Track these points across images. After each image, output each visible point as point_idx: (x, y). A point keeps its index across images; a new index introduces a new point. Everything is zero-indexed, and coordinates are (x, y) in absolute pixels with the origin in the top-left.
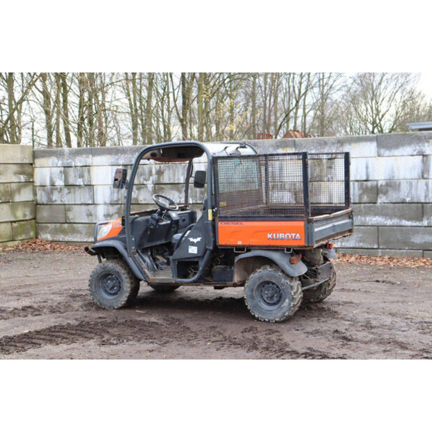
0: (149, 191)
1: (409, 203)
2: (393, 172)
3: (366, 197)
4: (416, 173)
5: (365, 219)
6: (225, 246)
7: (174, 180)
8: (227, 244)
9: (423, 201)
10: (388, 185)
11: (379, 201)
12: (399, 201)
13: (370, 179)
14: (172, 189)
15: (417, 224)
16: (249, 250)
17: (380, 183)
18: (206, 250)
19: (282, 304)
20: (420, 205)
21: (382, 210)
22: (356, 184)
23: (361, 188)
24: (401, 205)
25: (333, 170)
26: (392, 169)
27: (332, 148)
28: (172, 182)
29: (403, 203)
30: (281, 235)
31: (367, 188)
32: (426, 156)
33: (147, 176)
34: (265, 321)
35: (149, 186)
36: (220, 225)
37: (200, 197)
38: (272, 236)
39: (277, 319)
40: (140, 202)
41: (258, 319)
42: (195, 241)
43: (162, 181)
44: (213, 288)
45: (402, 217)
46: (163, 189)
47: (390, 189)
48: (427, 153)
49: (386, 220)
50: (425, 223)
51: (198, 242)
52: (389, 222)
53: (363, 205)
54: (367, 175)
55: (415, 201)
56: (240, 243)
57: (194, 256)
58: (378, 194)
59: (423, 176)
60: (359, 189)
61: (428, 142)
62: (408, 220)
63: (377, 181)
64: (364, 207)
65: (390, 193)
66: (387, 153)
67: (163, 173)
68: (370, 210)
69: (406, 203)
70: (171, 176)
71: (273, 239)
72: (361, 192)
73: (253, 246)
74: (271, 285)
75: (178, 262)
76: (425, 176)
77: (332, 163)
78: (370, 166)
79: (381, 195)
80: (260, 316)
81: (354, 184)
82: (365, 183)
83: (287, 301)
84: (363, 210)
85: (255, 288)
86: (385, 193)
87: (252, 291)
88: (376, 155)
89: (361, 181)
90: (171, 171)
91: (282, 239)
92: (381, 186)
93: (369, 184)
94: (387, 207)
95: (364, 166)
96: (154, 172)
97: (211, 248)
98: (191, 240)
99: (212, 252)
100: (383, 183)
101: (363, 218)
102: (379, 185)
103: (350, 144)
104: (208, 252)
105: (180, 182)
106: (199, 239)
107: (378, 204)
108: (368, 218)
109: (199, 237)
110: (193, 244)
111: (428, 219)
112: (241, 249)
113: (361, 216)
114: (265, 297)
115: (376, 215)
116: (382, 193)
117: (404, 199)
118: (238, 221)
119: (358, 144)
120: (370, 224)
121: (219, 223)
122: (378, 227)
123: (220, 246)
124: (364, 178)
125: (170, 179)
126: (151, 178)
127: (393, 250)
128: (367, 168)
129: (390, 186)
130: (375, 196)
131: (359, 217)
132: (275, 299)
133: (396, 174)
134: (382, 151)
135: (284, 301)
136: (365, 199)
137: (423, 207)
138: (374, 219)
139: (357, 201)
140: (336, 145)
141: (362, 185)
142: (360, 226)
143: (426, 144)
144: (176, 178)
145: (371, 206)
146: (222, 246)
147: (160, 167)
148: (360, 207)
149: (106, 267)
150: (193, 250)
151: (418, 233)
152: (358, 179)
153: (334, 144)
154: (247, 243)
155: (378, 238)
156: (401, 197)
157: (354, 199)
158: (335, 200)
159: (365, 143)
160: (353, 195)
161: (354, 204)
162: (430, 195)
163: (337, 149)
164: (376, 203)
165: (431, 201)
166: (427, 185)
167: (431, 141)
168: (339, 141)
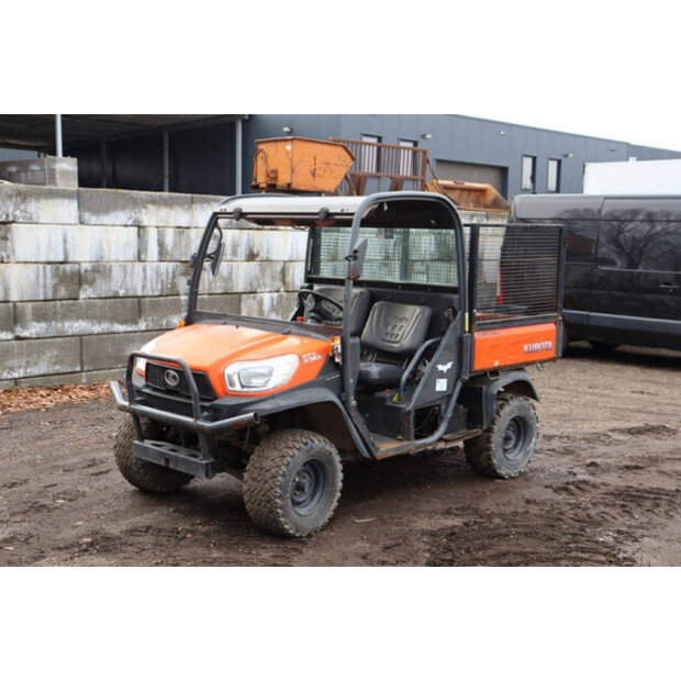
1: (122, 297)
2: (102, 250)
3: (63, 290)
4: (131, 253)
5: (63, 327)
8: (482, 367)
9: (140, 294)
10: (95, 270)
11: (82, 295)
12: (110, 294)
13: (71, 259)
15: (133, 328)
17: (84, 266)
20: (136, 300)
21: (87, 309)
22: (48, 267)
23: (56, 274)
24: (112, 300)
25: (9, 243)
26: (101, 245)
27: (8, 203)
29: (114, 298)
31: (65, 274)
32: (144, 227)
36: (478, 337)
38: (529, 347)
42: (445, 368)
45: (114, 319)
47: (97, 276)
48: (145, 223)
49: (93, 325)
50: (142, 326)
51: (448, 370)
52: (97, 329)
53: (58, 302)
54: (66, 254)
55: (131, 294)
56: (496, 364)
58: (80, 284)
59: (139, 258)
60: (53, 277)
61: (145, 207)
62: (122, 323)
63: (78, 263)
64: (62, 305)
65: (98, 282)
66: (94, 220)
68: (70, 310)
69: (118, 297)
71: (529, 352)
72: (56, 281)
76: (143, 257)
77: (9, 230)
78: (69, 240)
79: (85, 286)
81: (44, 268)
82: (62, 266)
84: (59, 311)
86: (91, 283)
88: (77, 221)
89: (55, 263)
91: (536, 351)
92: (86, 271)
93: (68, 267)
94: (94, 304)
95: (61, 238)
98: (440, 367)
100: (89, 267)
101: (60, 325)
102: (83, 271)
103: (38, 200)
104: (459, 385)
106: (449, 365)
107: (81, 301)
108: (67, 324)
109: (450, 361)
110: (441, 375)
111: (145, 320)
113: (56, 320)
115: (78, 317)
116: (87, 283)
117: (117, 292)
119: (50, 201)
120: (70, 333)
121: (476, 335)
122: (80, 336)
124: (61, 259)
127: (101, 372)
128: (65, 241)
129: (98, 272)
130: (76, 287)
133: (106, 253)
134: (87, 216)
135: (531, 442)
136: (63, 292)
137: (139, 302)
138: (76, 325)
139: (50, 296)
140: (14, 200)
141: (57, 269)
142: (55, 337)
143: (143, 211)
145: (73, 305)
146: (477, 371)
148: (54, 306)
150: (442, 385)
151: (134, 341)
152: (52, 259)
153: (10, 196)
154: (503, 363)
155: (81, 354)
156: (113, 288)
157: (45, 294)
158: (14, 297)
159: (60, 201)
160: (44, 287)
161: (45, 301)
162: (149, 286)
163: (16, 207)
164: (77, 299)
165: (150, 294)
166: (144, 270)
167: (150, 206)
168: (19, 193)
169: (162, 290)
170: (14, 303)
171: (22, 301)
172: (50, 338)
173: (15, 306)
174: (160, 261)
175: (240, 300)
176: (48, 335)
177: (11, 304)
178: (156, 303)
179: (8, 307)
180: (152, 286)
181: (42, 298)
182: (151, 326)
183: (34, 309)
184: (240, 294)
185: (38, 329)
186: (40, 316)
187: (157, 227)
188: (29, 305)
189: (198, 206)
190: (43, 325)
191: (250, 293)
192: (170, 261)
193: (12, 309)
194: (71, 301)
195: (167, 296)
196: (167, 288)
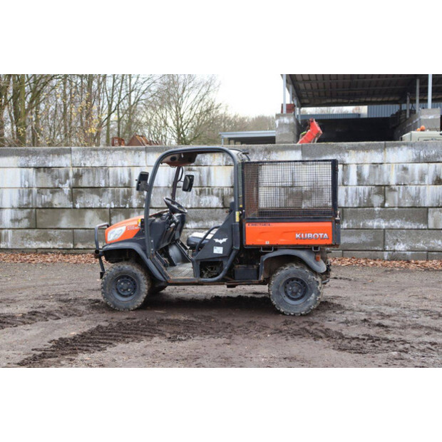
0: (65, 195)
3: (291, 202)
6: (253, 246)
7: (94, 183)
8: (255, 244)
9: (343, 206)
10: (311, 191)
11: (303, 206)
12: (322, 205)
13: (296, 184)
14: (92, 193)
16: (276, 250)
17: (305, 188)
18: (232, 250)
19: (308, 298)
20: (340, 209)
22: (283, 189)
23: (286, 193)
27: (260, 155)
28: (91, 185)
29: (325, 207)
30: (310, 235)
31: (292, 193)
32: (346, 165)
33: (63, 180)
34: (290, 314)
35: (65, 189)
36: (248, 226)
37: (123, 201)
38: (301, 236)
39: (303, 313)
40: (55, 206)
41: (283, 313)
42: (221, 241)
43: (80, 185)
44: (226, 286)
46: (81, 192)
47: (313, 194)
48: (347, 162)
50: (345, 225)
51: (223, 243)
54: (293, 182)
56: (267, 243)
57: (219, 256)
58: (302, 199)
59: (343, 183)
60: (285, 195)
61: (348, 152)
63: (301, 187)
65: (314, 198)
67: (81, 176)
70: (91, 179)
71: (301, 239)
72: (287, 197)
73: (280, 246)
74: (295, 281)
75: (201, 262)
76: (345, 183)
80: (286, 310)
81: (280, 190)
82: (290, 189)
83: (313, 295)
85: (281, 285)
86: (310, 198)
87: (278, 287)
89: (287, 187)
90: (91, 174)
91: (310, 239)
92: (306, 191)
93: (294, 189)
96: (71, 175)
97: (238, 248)
98: (217, 240)
99: (239, 252)
100: (308, 189)
102: (304, 191)
103: (277, 152)
104: (234, 252)
105: (101, 186)
106: (225, 240)
109: (225, 238)
110: (218, 245)
111: (347, 222)
112: (268, 248)
114: (289, 292)
116: (306, 199)
117: (327, 204)
118: (266, 222)
119: (284, 152)
121: (247, 225)
123: (246, 246)
124: (290, 184)
125: (89, 183)
126: (68, 181)
129: (314, 192)
130: (300, 201)
132: (299, 295)
135: (310, 296)
137: (343, 210)
139: (283, 206)
140: (263, 153)
141: (288, 190)
143: (346, 154)
144: (96, 182)
146: (249, 246)
147: (78, 170)
149: (122, 269)
150: (218, 250)
152: (284, 184)
153: (261, 151)
154: (275, 243)
157: (280, 204)
158: (262, 206)
159: (290, 152)
160: (280, 200)
162: (350, 201)
163: (264, 156)
164: (300, 208)
165: (351, 206)
166: (347, 191)
167: (351, 151)
168: (266, 149)
169: (360, 204)
170: (262, 209)
173: (263, 211)
174: (359, 185)
175: (427, 212)
178: (356, 212)
180: (352, 201)
182: (351, 226)
184: (428, 208)
187: (357, 164)
189: (390, 149)
191: (437, 207)
192: (367, 185)
195: (364, 207)
196: (364, 202)
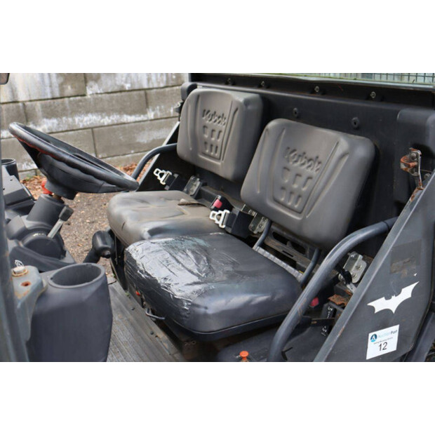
1: (129, 91)
3: (69, 87)
5: (74, 120)
9: (145, 86)
11: (89, 92)
12: (116, 89)
15: (142, 118)
20: (142, 92)
21: (95, 104)
24: (118, 94)
29: (121, 91)
42: (393, 304)
45: (122, 111)
49: (103, 117)
50: (151, 115)
52: (107, 121)
53: (66, 99)
55: (137, 87)
58: (86, 81)
60: (57, 77)
62: (130, 114)
64: (70, 102)
65: (103, 78)
68: (78, 106)
69: (125, 91)
72: (61, 81)
79: (91, 83)
84: (68, 107)
86: (97, 79)
94: (102, 99)
98: (379, 305)
101: (70, 120)
106: (406, 293)
107: (88, 97)
108: (77, 119)
111: (153, 110)
113: (67, 116)
115: (87, 112)
116: (92, 80)
117: (123, 86)
120: (81, 127)
122: (92, 129)
127: (115, 158)
130: (83, 84)
131: (64, 118)
136: (69, 90)
137: (146, 94)
138: (86, 119)
139: (57, 94)
145: (80, 101)
148: (63, 104)
151: (143, 129)
155: (95, 145)
156: (118, 83)
157: (52, 92)
158: (22, 97)
160: (51, 86)
161: (53, 99)
164: (84, 95)
165: (156, 85)
169: (167, 81)
170: (23, 103)
171: (31, 101)
172: (62, 132)
173: (24, 105)
176: (60, 130)
177: (20, 104)
178: (164, 94)
179: (18, 107)
180: (157, 79)
181: (49, 96)
182: (159, 115)
183: (43, 107)
185: (50, 125)
186: (50, 113)
188: (38, 103)
190: (55, 121)
193: (21, 108)
194: (79, 98)
195: (173, 86)
196: (172, 80)
